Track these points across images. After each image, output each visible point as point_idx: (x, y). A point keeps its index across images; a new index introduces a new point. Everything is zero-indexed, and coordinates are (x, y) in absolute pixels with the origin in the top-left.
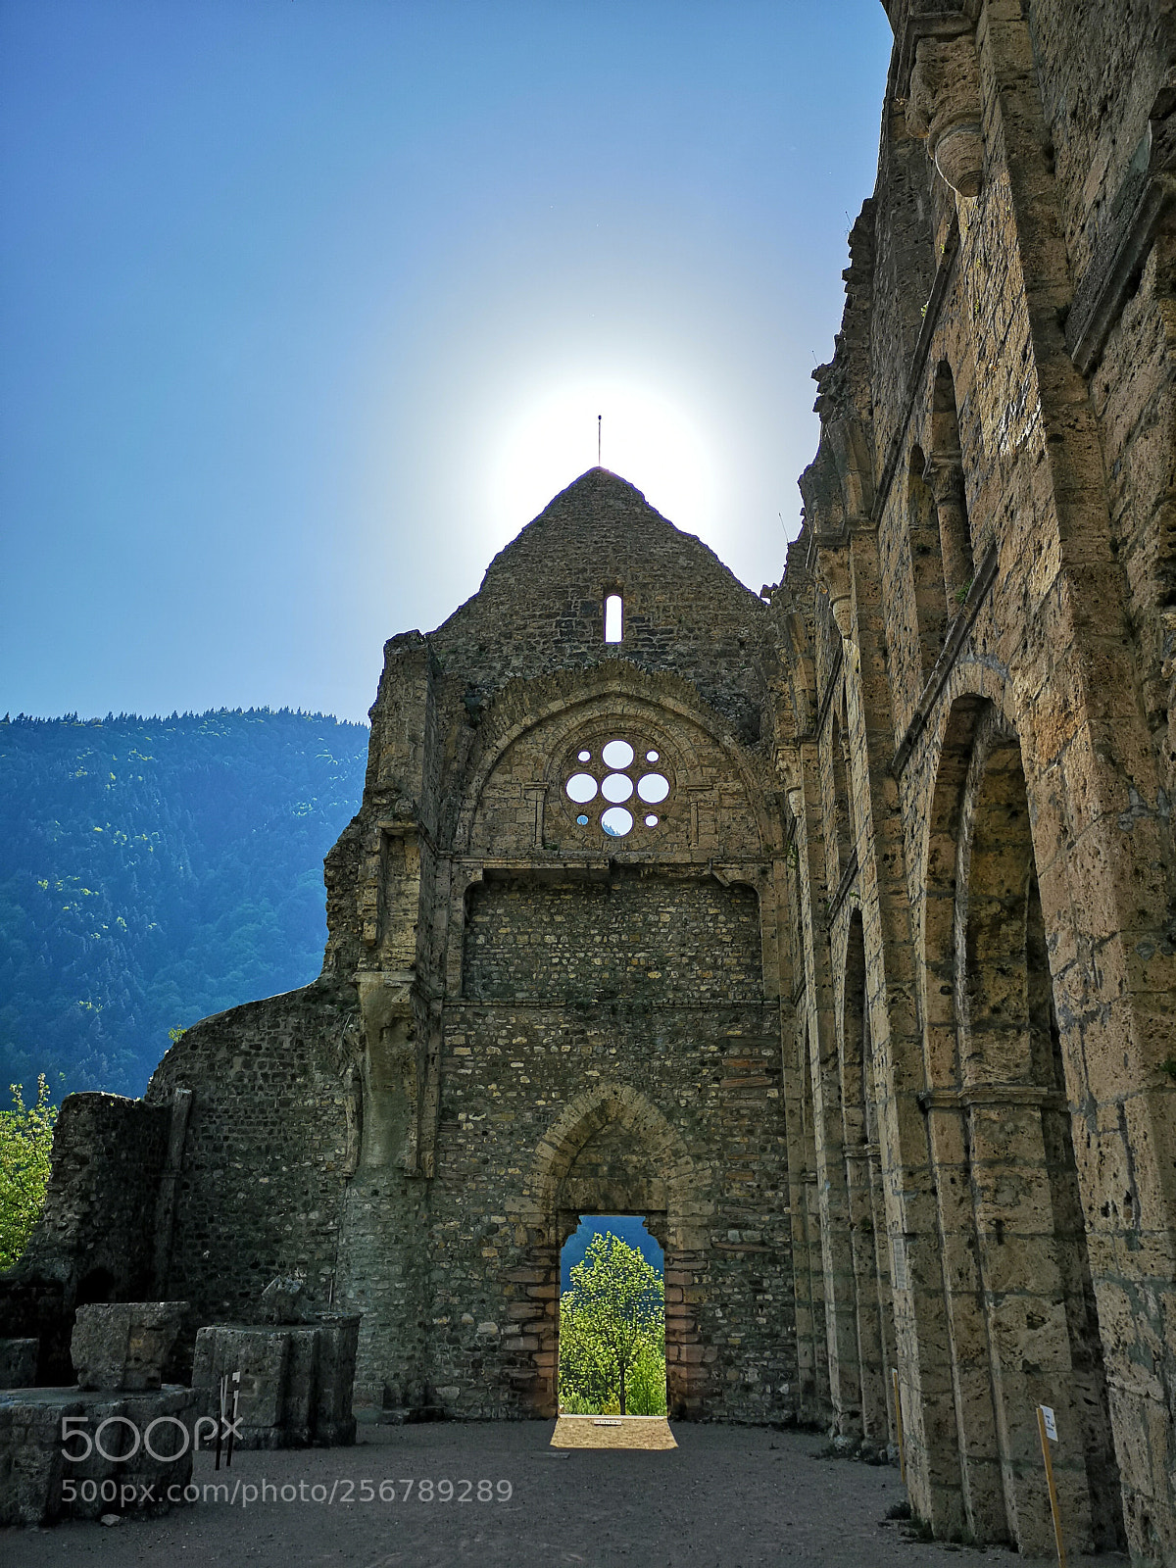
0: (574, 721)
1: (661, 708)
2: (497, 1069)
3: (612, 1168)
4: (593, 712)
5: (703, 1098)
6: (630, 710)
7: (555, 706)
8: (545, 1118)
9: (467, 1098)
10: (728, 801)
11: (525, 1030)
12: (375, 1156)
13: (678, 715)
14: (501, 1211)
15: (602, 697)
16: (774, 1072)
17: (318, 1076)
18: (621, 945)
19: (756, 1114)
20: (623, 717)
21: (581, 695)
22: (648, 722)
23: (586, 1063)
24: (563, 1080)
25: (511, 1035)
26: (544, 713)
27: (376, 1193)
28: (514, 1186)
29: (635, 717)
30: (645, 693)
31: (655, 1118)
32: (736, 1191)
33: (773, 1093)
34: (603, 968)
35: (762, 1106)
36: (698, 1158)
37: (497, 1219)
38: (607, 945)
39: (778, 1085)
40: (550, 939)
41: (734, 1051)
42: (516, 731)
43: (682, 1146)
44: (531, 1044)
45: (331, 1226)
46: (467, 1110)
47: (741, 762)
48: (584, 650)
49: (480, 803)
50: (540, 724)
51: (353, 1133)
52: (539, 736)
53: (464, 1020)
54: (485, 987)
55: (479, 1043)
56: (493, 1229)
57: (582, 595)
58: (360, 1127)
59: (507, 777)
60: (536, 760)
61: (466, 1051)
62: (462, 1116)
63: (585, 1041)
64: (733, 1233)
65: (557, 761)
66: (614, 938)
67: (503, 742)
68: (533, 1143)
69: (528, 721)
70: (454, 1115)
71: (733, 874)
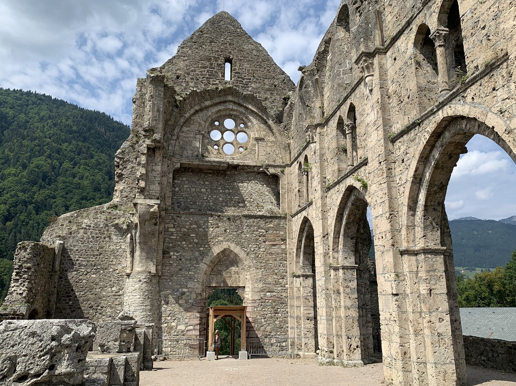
0: (215, 109)
1: (247, 108)
2: (185, 237)
3: (226, 272)
4: (221, 107)
5: (259, 248)
6: (235, 107)
7: (208, 103)
8: (203, 254)
9: (174, 247)
10: (269, 144)
11: (196, 223)
12: (139, 268)
13: (253, 111)
14: (186, 287)
15: (225, 102)
16: (284, 240)
17: (114, 238)
18: (229, 194)
19: (277, 254)
20: (232, 110)
21: (217, 100)
22: (241, 113)
23: (218, 235)
25: (191, 224)
26: (203, 105)
27: (140, 281)
28: (191, 279)
29: (237, 110)
30: (241, 102)
31: (242, 255)
32: (270, 280)
33: (283, 247)
34: (223, 201)
35: (280, 251)
36: (257, 269)
37: (185, 290)
38: (224, 193)
39: (285, 244)
40: (203, 190)
41: (271, 232)
42: (192, 111)
43: (252, 264)
44: (198, 227)
45: (121, 293)
46: (174, 251)
47: (275, 130)
48: (217, 82)
49: (178, 138)
50: (201, 110)
51: (129, 259)
52: (201, 114)
53: (173, 218)
54: (178, 207)
55: (178, 227)
56: (183, 293)
57: (216, 61)
58: (133, 256)
59: (188, 129)
60: (200, 123)
61: (173, 230)
62: (172, 253)
63: (218, 227)
64: (268, 294)
65: (207, 124)
66: (227, 191)
67: (187, 115)
68: (197, 263)
69: (197, 108)
70: (169, 253)
71: (272, 171)
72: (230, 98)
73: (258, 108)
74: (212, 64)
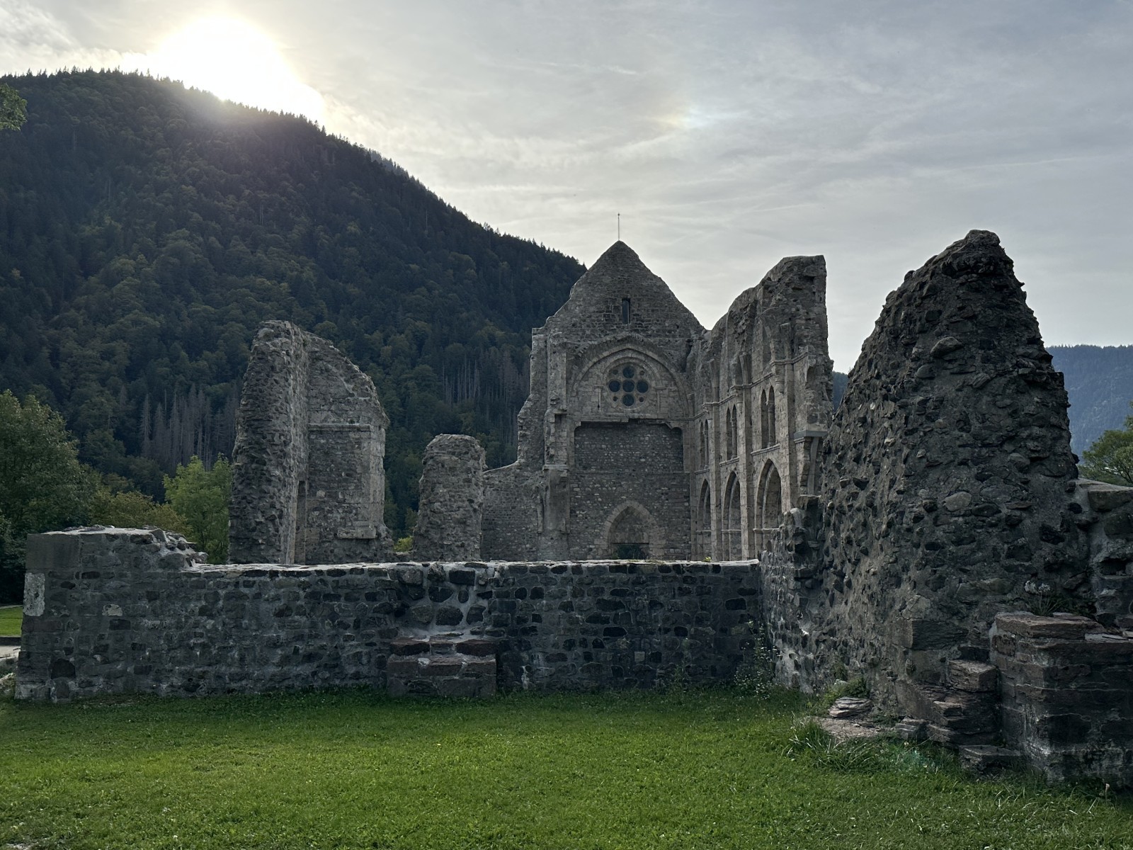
0: (612, 360)
1: (647, 356)
2: (590, 496)
3: (630, 530)
4: (620, 356)
5: (662, 506)
6: (634, 356)
7: (605, 354)
8: (607, 513)
9: (579, 506)
10: (672, 394)
11: (599, 482)
12: (550, 527)
13: (653, 359)
14: (593, 544)
15: (624, 350)
16: (687, 497)
17: (525, 498)
18: (630, 449)
19: (680, 511)
20: (631, 358)
21: (615, 349)
22: (641, 361)
23: (622, 494)
24: (613, 500)
25: (594, 484)
26: (601, 357)
27: (552, 539)
28: (597, 536)
29: (636, 359)
30: (641, 349)
31: (646, 512)
32: (673, 537)
33: (687, 504)
34: (624, 457)
35: (682, 508)
36: (660, 526)
38: (626, 449)
39: (688, 501)
40: (604, 446)
41: (674, 490)
42: (591, 364)
43: (655, 522)
44: (602, 487)
45: (534, 549)
46: (580, 510)
47: (677, 379)
48: (615, 327)
49: (577, 393)
50: (599, 362)
51: (540, 518)
52: (599, 366)
53: (577, 478)
54: (580, 465)
55: (583, 486)
56: (591, 549)
57: (614, 303)
58: (543, 516)
59: (587, 382)
60: (598, 376)
61: (578, 490)
62: (578, 512)
63: (621, 486)
64: (672, 550)
65: (606, 376)
66: (628, 446)
67: (585, 369)
68: (602, 521)
69: (595, 360)
70: (575, 512)
71: (674, 425)
72: (629, 346)
73: (660, 356)
74: (608, 307)
